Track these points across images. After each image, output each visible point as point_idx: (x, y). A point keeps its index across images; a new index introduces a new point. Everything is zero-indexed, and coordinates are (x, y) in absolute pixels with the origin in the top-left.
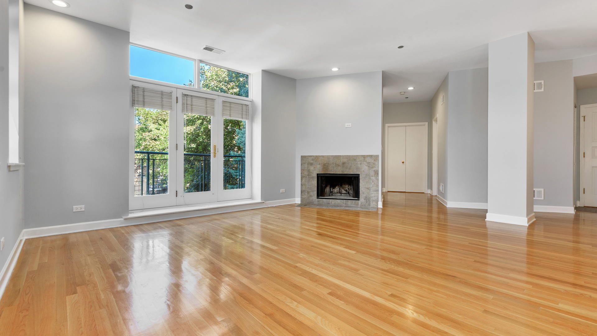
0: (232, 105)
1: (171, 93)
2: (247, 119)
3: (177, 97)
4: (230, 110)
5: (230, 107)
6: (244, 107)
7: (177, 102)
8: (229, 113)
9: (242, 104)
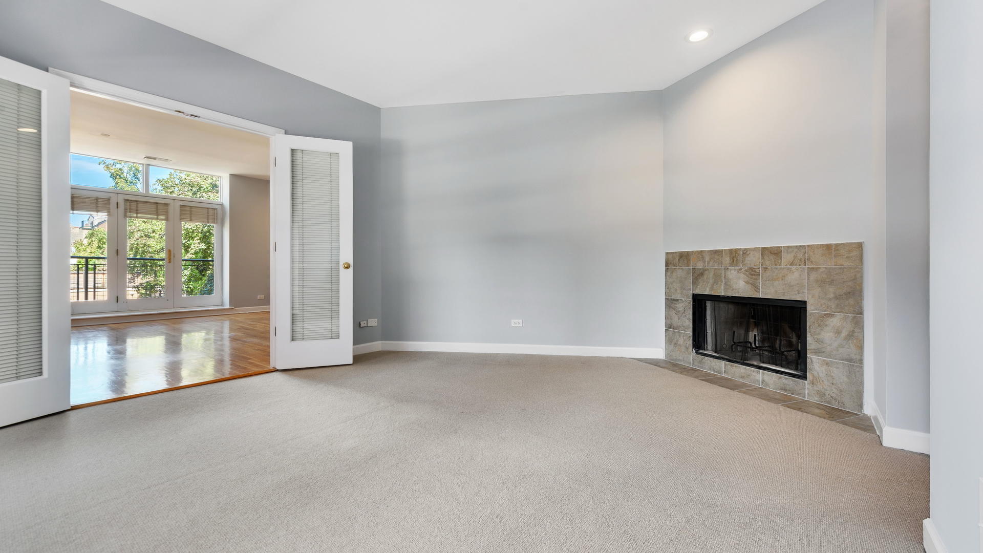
0: (193, 209)
1: (109, 198)
2: (214, 223)
3: (117, 203)
4: (191, 214)
5: (191, 211)
6: (211, 211)
7: (117, 208)
8: (189, 218)
9: (208, 208)
